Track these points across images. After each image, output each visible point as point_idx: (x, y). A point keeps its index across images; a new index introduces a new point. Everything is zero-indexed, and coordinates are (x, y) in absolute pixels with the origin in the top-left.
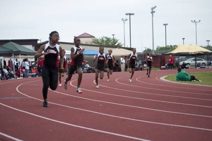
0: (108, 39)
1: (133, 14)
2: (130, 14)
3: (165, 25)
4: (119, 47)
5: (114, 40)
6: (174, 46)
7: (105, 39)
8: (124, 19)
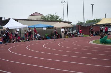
0: (52, 16)
3: (92, 5)
4: (60, 21)
5: (56, 16)
6: (99, 19)
7: (50, 16)
8: (63, 2)
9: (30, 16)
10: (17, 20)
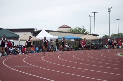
0: (80, 29)
1: (97, 13)
2: (95, 13)
3: (118, 20)
4: (87, 34)
5: (84, 29)
7: (77, 29)
8: (90, 16)
9: (59, 28)
10: (48, 31)
